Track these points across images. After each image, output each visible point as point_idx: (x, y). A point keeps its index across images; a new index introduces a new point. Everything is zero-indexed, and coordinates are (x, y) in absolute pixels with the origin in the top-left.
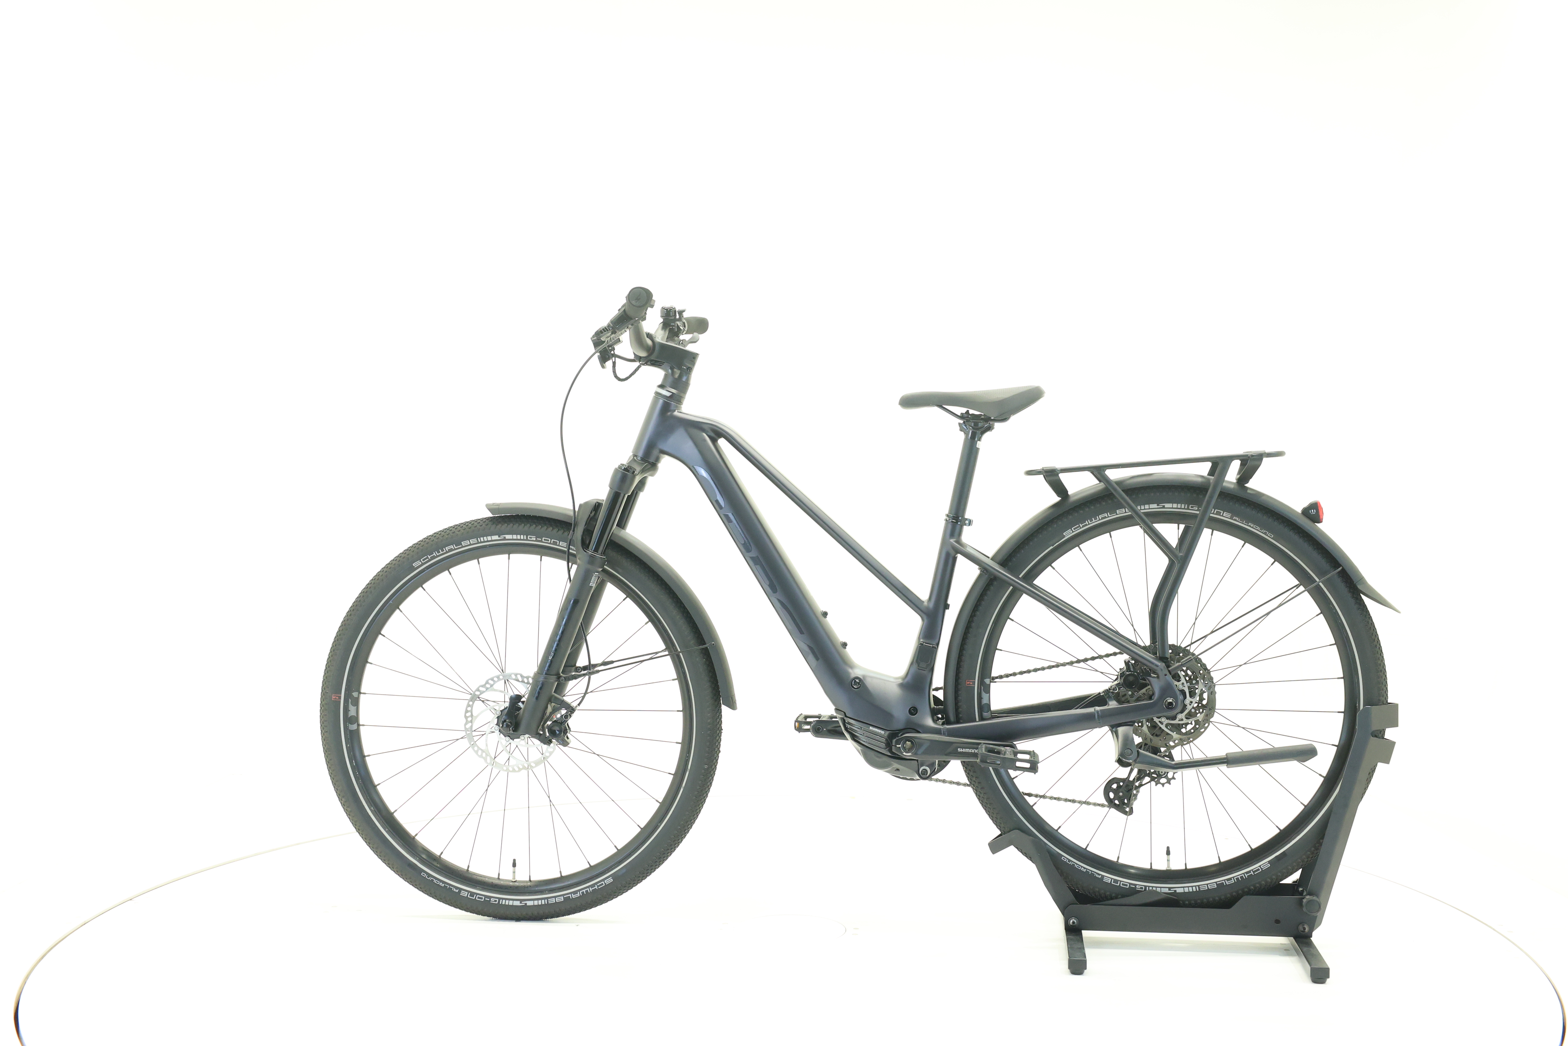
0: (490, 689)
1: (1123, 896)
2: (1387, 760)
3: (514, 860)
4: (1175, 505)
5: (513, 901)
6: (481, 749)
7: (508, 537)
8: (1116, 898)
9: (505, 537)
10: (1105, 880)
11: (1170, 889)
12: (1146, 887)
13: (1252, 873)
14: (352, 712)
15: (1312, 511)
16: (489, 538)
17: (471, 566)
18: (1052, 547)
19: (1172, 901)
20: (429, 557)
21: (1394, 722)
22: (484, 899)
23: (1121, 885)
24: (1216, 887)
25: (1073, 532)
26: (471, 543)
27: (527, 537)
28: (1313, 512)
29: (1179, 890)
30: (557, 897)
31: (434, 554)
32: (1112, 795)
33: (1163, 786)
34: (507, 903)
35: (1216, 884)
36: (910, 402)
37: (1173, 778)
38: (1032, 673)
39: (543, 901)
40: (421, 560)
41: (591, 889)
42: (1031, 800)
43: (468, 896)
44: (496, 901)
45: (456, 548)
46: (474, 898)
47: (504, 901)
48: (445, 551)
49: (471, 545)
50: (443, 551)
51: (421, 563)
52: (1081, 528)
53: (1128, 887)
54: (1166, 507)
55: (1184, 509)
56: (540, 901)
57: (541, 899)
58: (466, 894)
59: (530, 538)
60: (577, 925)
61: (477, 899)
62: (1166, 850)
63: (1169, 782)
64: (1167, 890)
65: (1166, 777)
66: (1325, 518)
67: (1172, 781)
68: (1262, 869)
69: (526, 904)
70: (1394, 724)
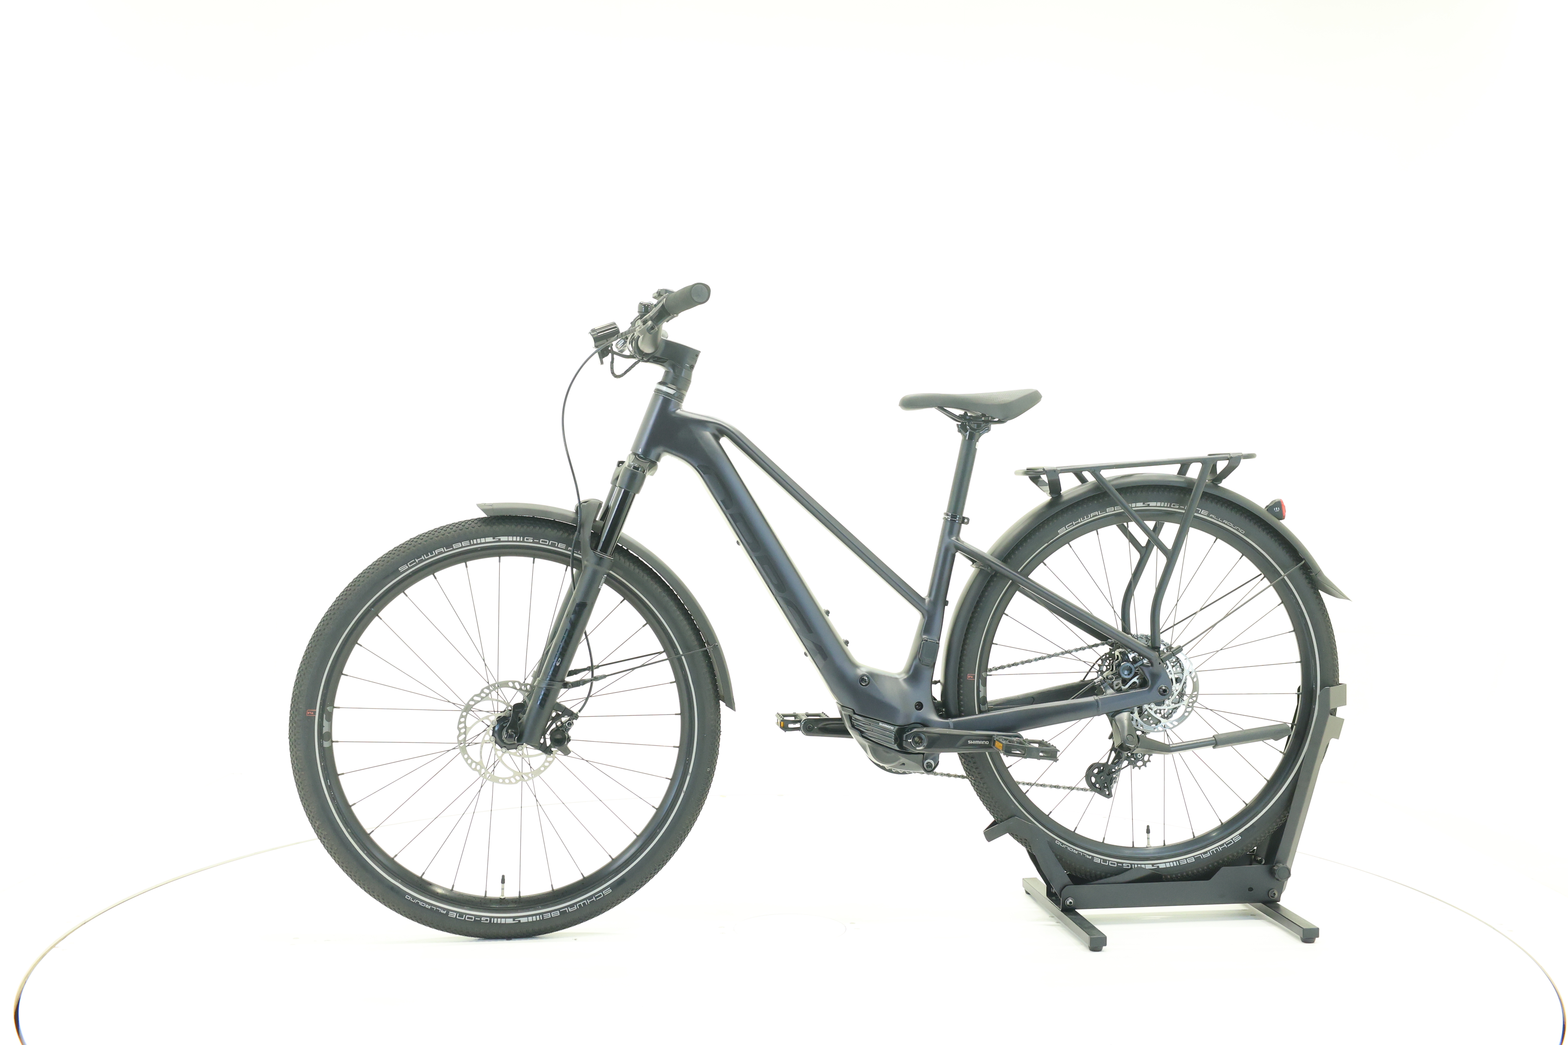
0: (485, 698)
3: (503, 876)
4: (1159, 504)
5: (506, 918)
6: (475, 762)
13: (1225, 845)
16: (483, 540)
17: (458, 569)
19: (1156, 877)
22: (475, 919)
23: (1110, 865)
26: (463, 545)
27: (523, 539)
28: (1277, 509)
29: (1162, 866)
31: (423, 558)
32: (1093, 780)
33: (1140, 769)
34: (499, 922)
37: (1149, 761)
38: (1020, 666)
39: (538, 917)
40: (408, 564)
41: (588, 901)
42: (1024, 788)
43: (457, 917)
44: (487, 920)
46: (463, 919)
47: (496, 920)
48: (434, 554)
49: (462, 547)
51: (407, 567)
53: (1116, 866)
55: (1167, 507)
56: (534, 917)
57: (536, 915)
58: (455, 915)
60: (576, 939)
61: (466, 919)
64: (1150, 867)
66: (1288, 514)
68: (1234, 841)
69: (520, 921)
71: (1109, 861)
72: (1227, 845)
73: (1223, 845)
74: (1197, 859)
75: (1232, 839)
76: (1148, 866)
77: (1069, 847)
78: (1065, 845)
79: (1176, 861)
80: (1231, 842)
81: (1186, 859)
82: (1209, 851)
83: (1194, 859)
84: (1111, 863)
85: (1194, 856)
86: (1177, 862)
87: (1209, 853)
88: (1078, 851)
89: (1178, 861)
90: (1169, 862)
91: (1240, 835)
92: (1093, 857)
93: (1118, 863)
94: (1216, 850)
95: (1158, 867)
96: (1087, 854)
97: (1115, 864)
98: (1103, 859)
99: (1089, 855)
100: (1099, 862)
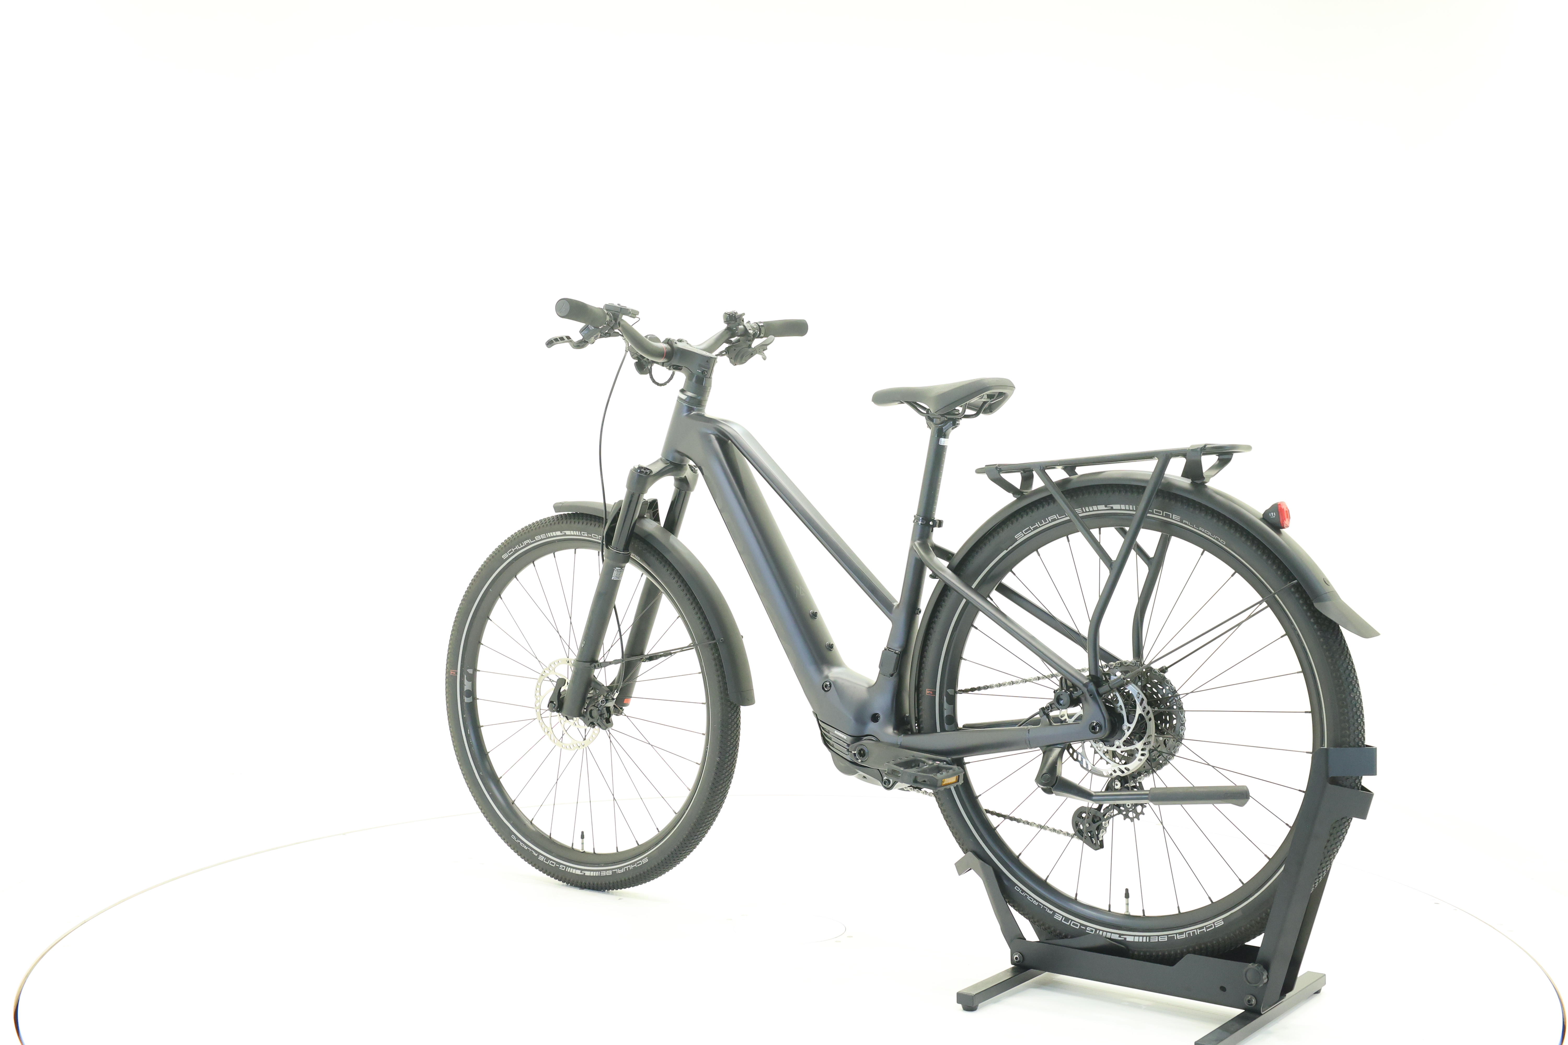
1: (1072, 937)
2: (1363, 815)
7: (568, 533)
8: (1066, 937)
9: (565, 533)
10: (1056, 917)
11: (1120, 935)
12: (1096, 930)
14: (467, 686)
15: (1272, 513)
18: (1005, 552)
20: (513, 550)
21: (1372, 770)
24: (1166, 940)
25: (1025, 535)
29: (1130, 939)
30: (607, 871)
35: (1168, 936)
36: (883, 398)
45: (531, 542)
50: (522, 545)
52: (1032, 531)
53: (1078, 928)
54: (1114, 508)
59: (584, 534)
62: (1124, 892)
63: (1137, 817)
65: (1135, 811)
67: (1141, 816)
70: (1372, 771)
71: (1072, 920)
72: (1206, 929)
73: (1202, 928)
74: (1170, 939)
75: (1214, 923)
76: (1114, 935)
77: (1030, 896)
78: (1026, 892)
79: (1146, 936)
80: (1212, 926)
81: (1158, 936)
82: (1186, 932)
83: (1166, 938)
84: (1073, 924)
85: (1167, 935)
86: (1148, 938)
87: (1184, 935)
88: (1039, 902)
89: (1149, 936)
90: (1139, 936)
91: (1224, 919)
92: (1055, 912)
93: (1081, 925)
94: (1194, 933)
95: (1125, 938)
96: (1048, 908)
97: (1077, 926)
98: (1065, 917)
99: (1051, 910)
100: (1060, 920)
